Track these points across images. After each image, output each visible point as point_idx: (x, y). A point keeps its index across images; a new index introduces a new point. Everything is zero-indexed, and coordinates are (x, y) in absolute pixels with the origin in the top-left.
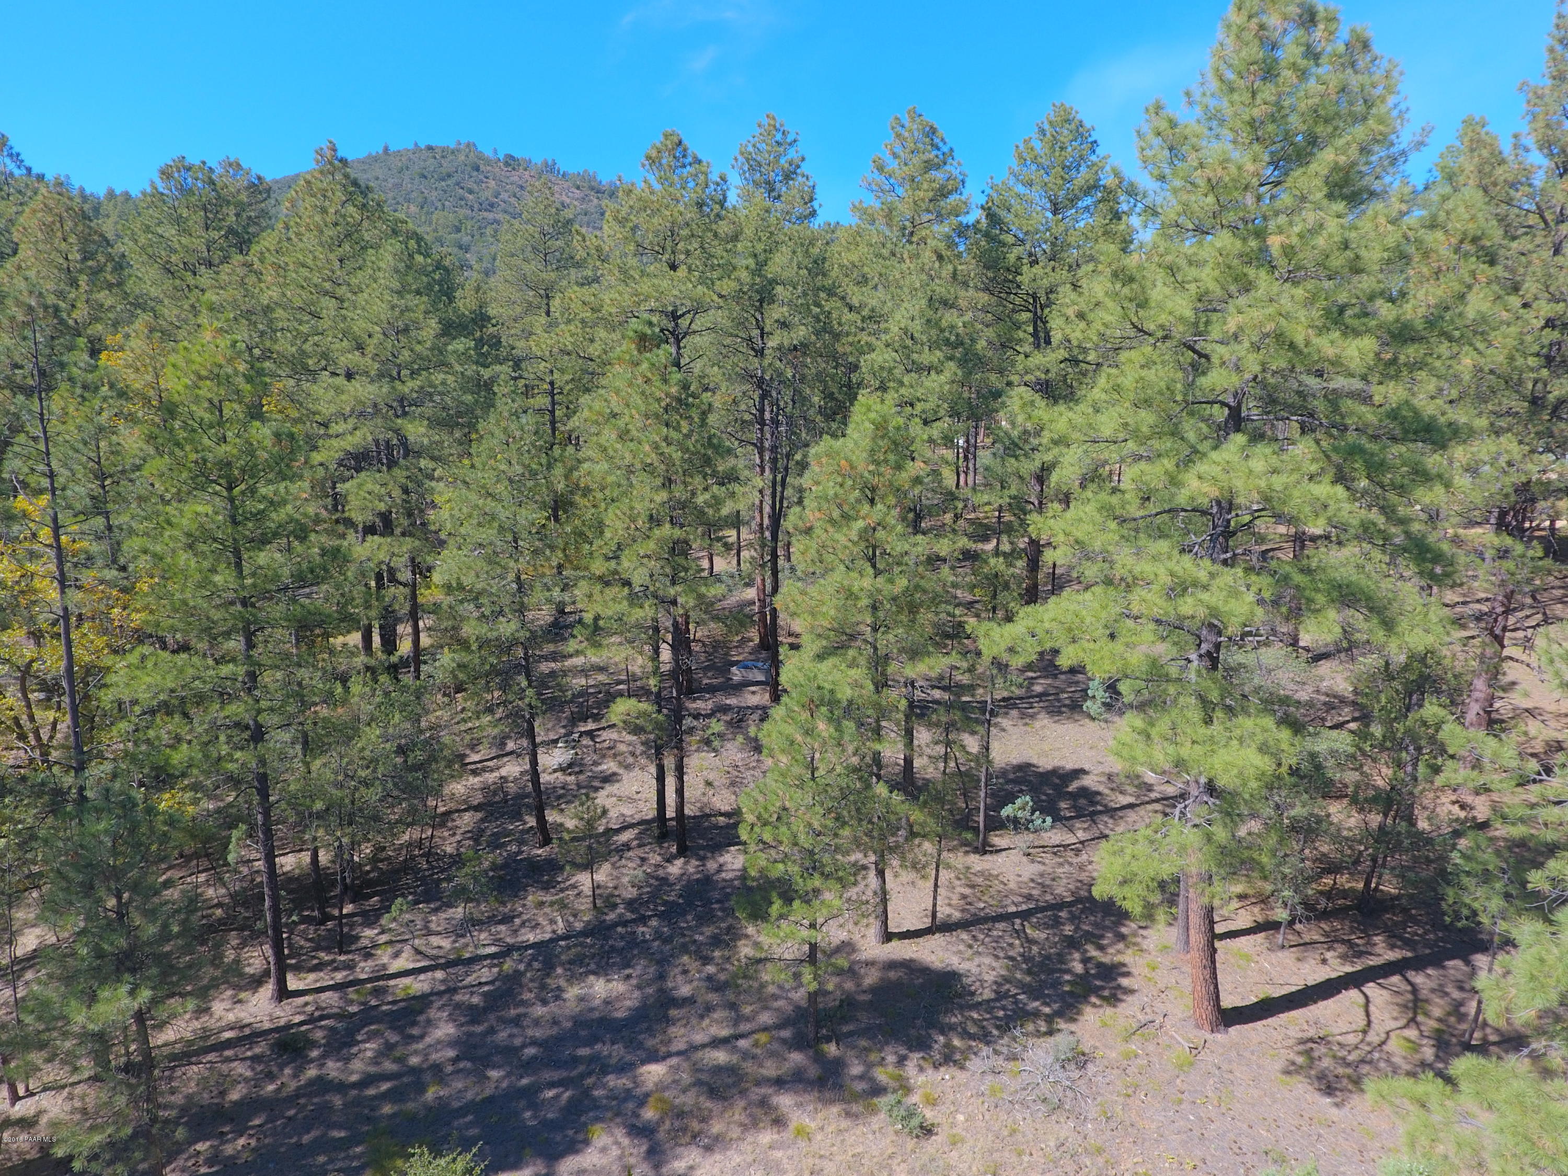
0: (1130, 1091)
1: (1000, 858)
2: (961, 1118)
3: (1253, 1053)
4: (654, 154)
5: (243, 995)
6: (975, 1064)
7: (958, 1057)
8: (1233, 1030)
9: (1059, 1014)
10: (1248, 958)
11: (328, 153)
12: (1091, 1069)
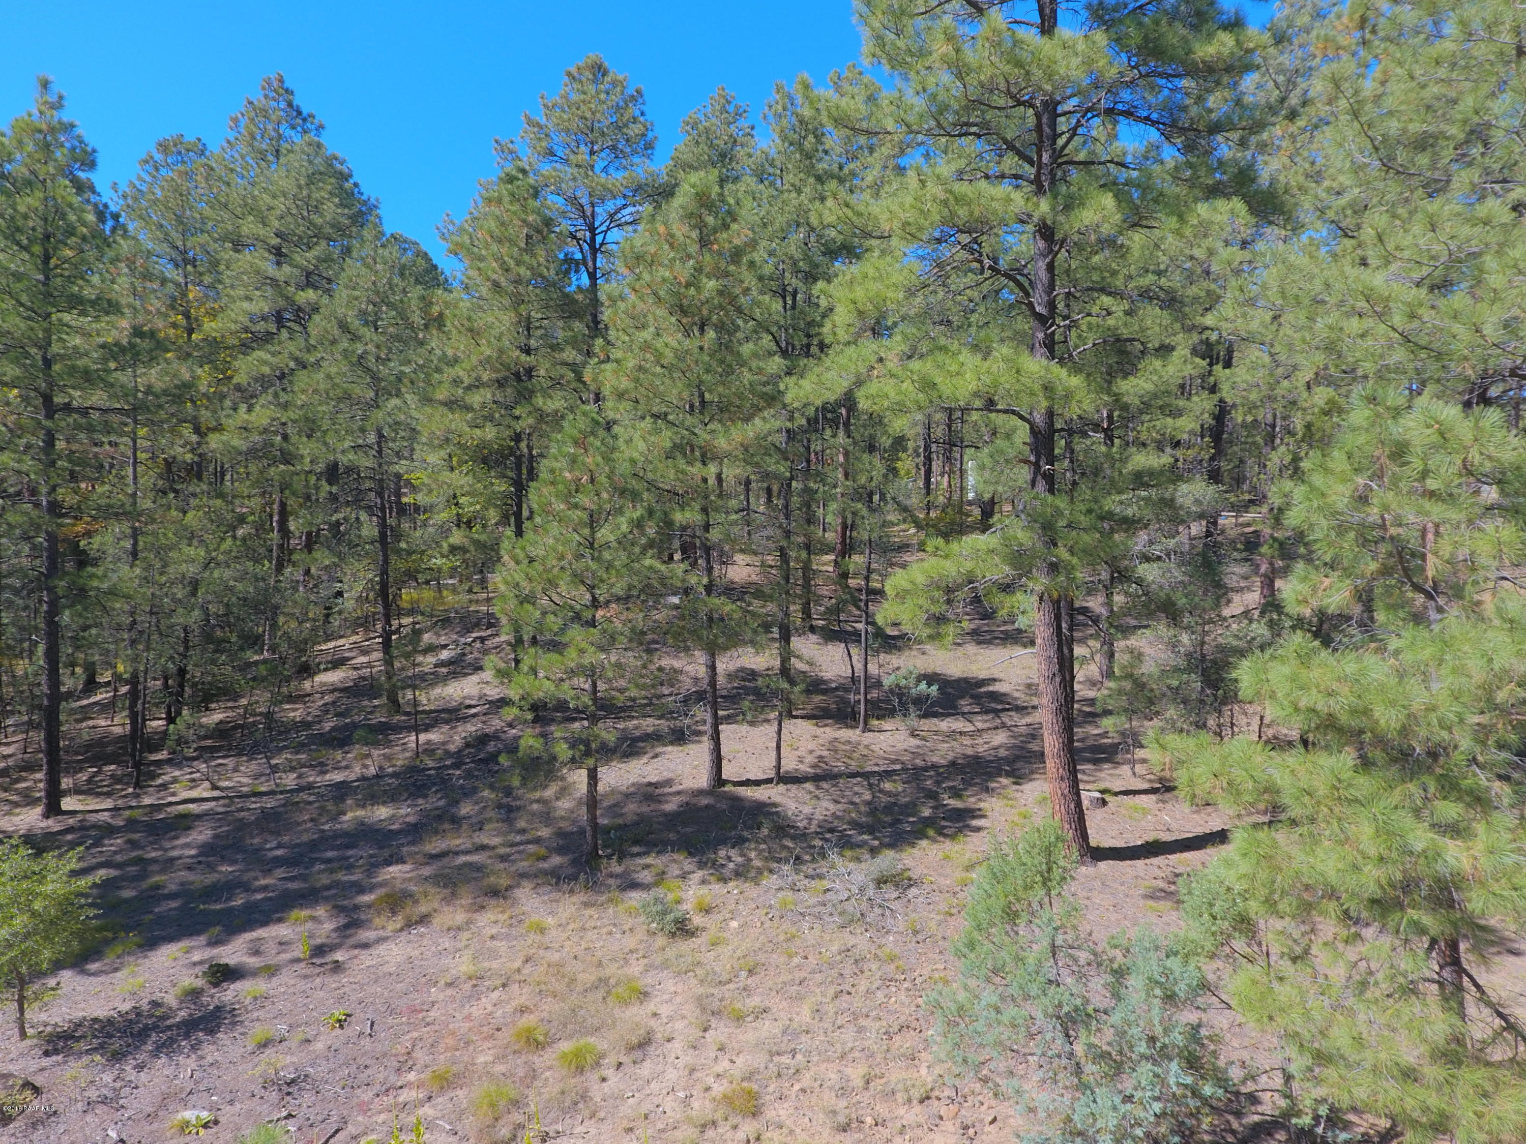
0: (954, 911)
1: (882, 736)
2: (734, 924)
3: (1122, 884)
4: (574, 70)
5: (17, 810)
6: (770, 881)
7: (752, 874)
8: (1103, 865)
9: (891, 846)
10: (1145, 812)
11: (276, 84)
12: (913, 891)
